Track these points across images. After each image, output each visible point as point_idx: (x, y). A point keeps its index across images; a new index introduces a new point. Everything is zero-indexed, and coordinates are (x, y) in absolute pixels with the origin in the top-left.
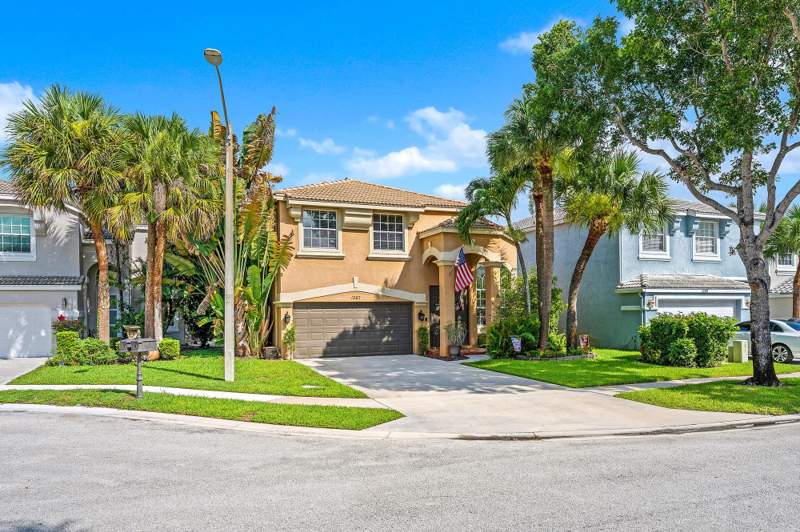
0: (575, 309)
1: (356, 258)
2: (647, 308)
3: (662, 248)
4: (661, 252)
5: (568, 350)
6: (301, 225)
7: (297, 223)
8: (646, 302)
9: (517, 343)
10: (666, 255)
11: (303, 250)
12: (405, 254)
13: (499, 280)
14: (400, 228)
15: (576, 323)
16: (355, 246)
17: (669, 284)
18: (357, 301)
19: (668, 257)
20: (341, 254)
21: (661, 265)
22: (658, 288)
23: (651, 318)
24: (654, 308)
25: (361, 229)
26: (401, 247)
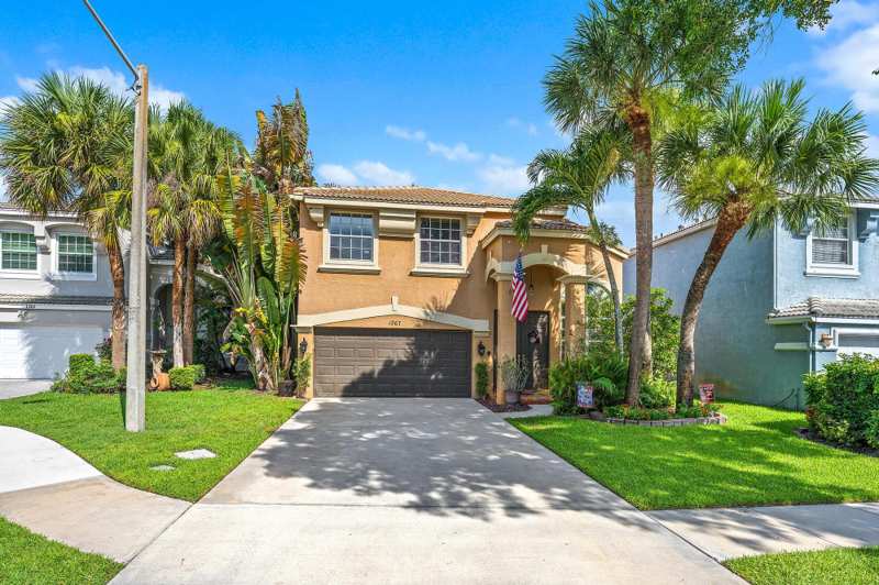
0: (691, 344)
1: (397, 274)
2: (818, 347)
3: (845, 259)
4: (843, 265)
5: (678, 407)
6: (325, 231)
7: (320, 229)
8: (818, 338)
9: (585, 395)
10: (853, 270)
11: (328, 262)
12: (463, 268)
13: (582, 300)
14: (457, 236)
15: (693, 366)
16: (396, 259)
17: (857, 311)
18: (398, 327)
19: (855, 272)
20: (377, 268)
21: (844, 284)
22: (838, 316)
23: (827, 363)
24: (832, 347)
25: (404, 236)
26: (457, 259)
